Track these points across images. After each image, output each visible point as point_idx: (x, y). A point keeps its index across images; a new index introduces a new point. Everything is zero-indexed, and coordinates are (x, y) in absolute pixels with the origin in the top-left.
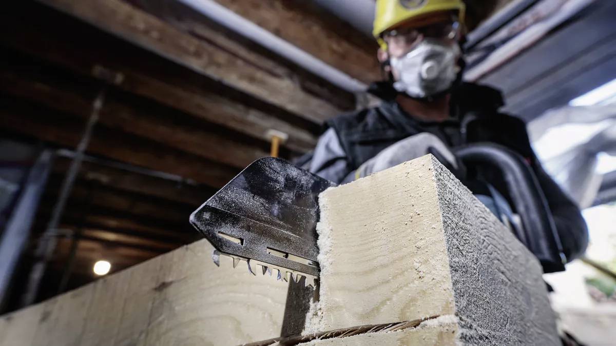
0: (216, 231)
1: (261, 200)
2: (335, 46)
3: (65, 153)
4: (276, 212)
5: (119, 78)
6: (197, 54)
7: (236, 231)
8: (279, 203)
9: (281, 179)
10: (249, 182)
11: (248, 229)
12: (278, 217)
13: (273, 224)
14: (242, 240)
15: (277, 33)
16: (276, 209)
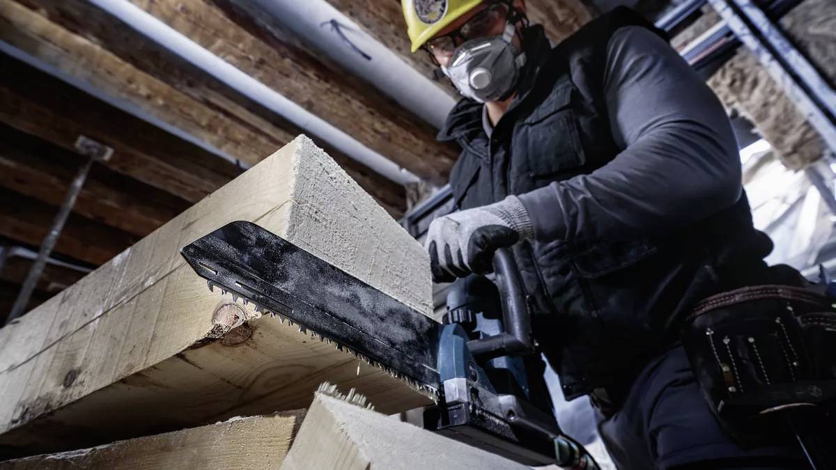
0: (198, 261)
1: (235, 249)
2: (378, 126)
3: (21, 252)
4: (246, 260)
5: (109, 154)
6: (211, 128)
7: (212, 265)
8: (249, 254)
9: (254, 238)
10: (226, 236)
11: (221, 265)
12: (248, 263)
13: (243, 267)
14: (217, 272)
15: (309, 107)
16: (246, 258)
